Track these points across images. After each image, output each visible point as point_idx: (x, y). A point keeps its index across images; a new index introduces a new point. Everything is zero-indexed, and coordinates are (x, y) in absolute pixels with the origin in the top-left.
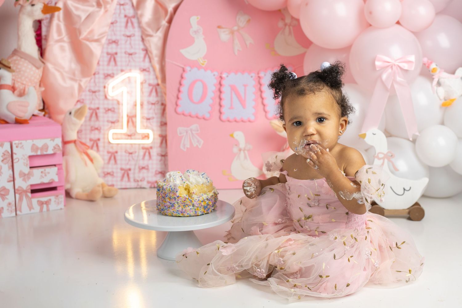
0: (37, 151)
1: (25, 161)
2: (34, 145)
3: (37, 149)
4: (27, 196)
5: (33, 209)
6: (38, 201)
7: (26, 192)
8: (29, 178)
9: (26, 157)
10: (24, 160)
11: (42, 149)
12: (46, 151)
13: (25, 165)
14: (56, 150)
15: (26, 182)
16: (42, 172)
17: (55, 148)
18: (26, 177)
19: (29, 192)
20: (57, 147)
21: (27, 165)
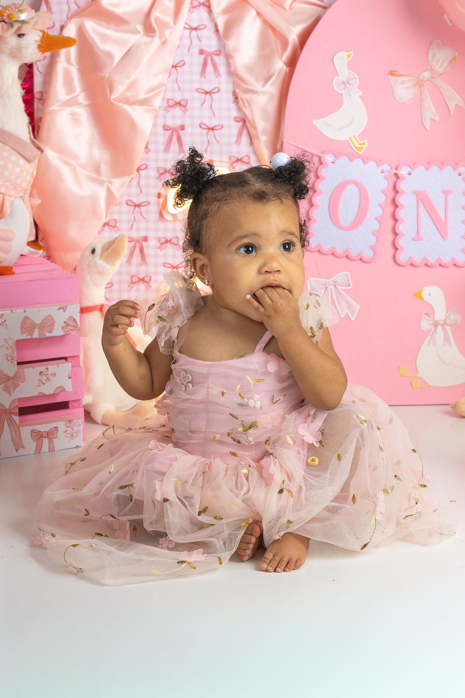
0: (31, 332)
1: (9, 352)
2: (26, 318)
3: (33, 326)
4: (11, 421)
5: (23, 447)
6: (32, 431)
7: (9, 412)
8: (16, 386)
9: (11, 343)
10: (8, 349)
11: (41, 327)
12: (51, 332)
13: (9, 358)
14: (68, 327)
15: (10, 394)
16: (41, 373)
17: (67, 324)
18: (10, 381)
19: (15, 415)
20: (70, 323)
21: (12, 359)
